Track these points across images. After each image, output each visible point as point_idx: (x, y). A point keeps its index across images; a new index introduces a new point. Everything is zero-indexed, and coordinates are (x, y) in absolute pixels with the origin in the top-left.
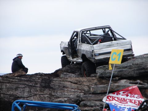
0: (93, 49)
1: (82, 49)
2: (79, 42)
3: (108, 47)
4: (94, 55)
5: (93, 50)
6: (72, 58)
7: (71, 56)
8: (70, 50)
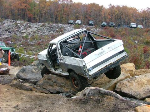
0: (84, 64)
1: (66, 63)
2: (60, 55)
3: (100, 55)
4: (87, 70)
5: (84, 66)
6: (54, 69)
7: (53, 68)
8: (50, 62)
